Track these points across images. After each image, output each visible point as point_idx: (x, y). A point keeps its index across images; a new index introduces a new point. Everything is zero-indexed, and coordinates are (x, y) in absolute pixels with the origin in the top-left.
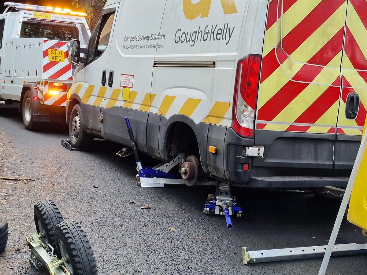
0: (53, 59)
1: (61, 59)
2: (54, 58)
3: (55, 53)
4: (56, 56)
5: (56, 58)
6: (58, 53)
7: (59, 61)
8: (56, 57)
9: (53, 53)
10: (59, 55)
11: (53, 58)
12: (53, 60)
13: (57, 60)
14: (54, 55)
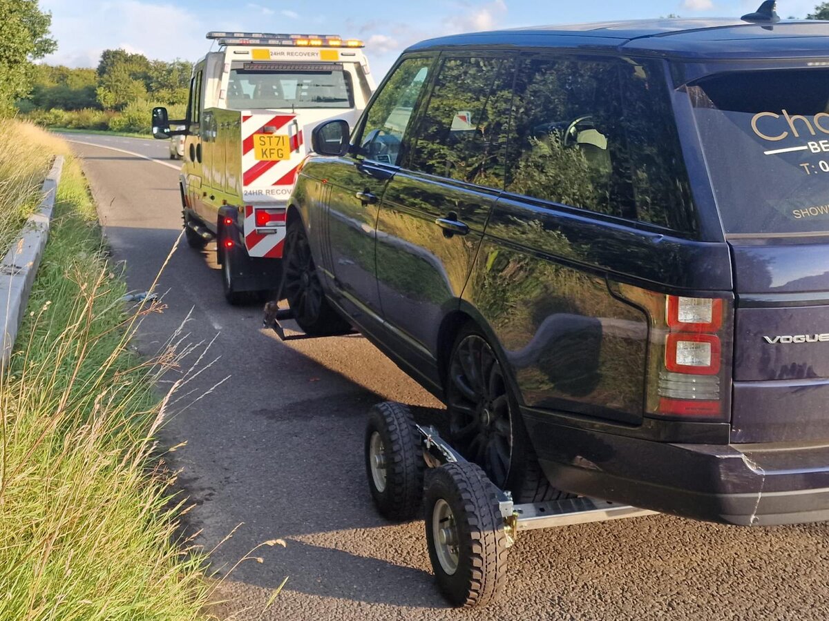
0: (265, 156)
1: (282, 154)
2: (268, 153)
3: (267, 143)
4: (270, 149)
5: (271, 154)
6: (274, 141)
7: (278, 159)
8: (272, 151)
9: (263, 143)
10: (277, 145)
11: (264, 153)
12: (265, 159)
13: (274, 157)
14: (267, 146)
